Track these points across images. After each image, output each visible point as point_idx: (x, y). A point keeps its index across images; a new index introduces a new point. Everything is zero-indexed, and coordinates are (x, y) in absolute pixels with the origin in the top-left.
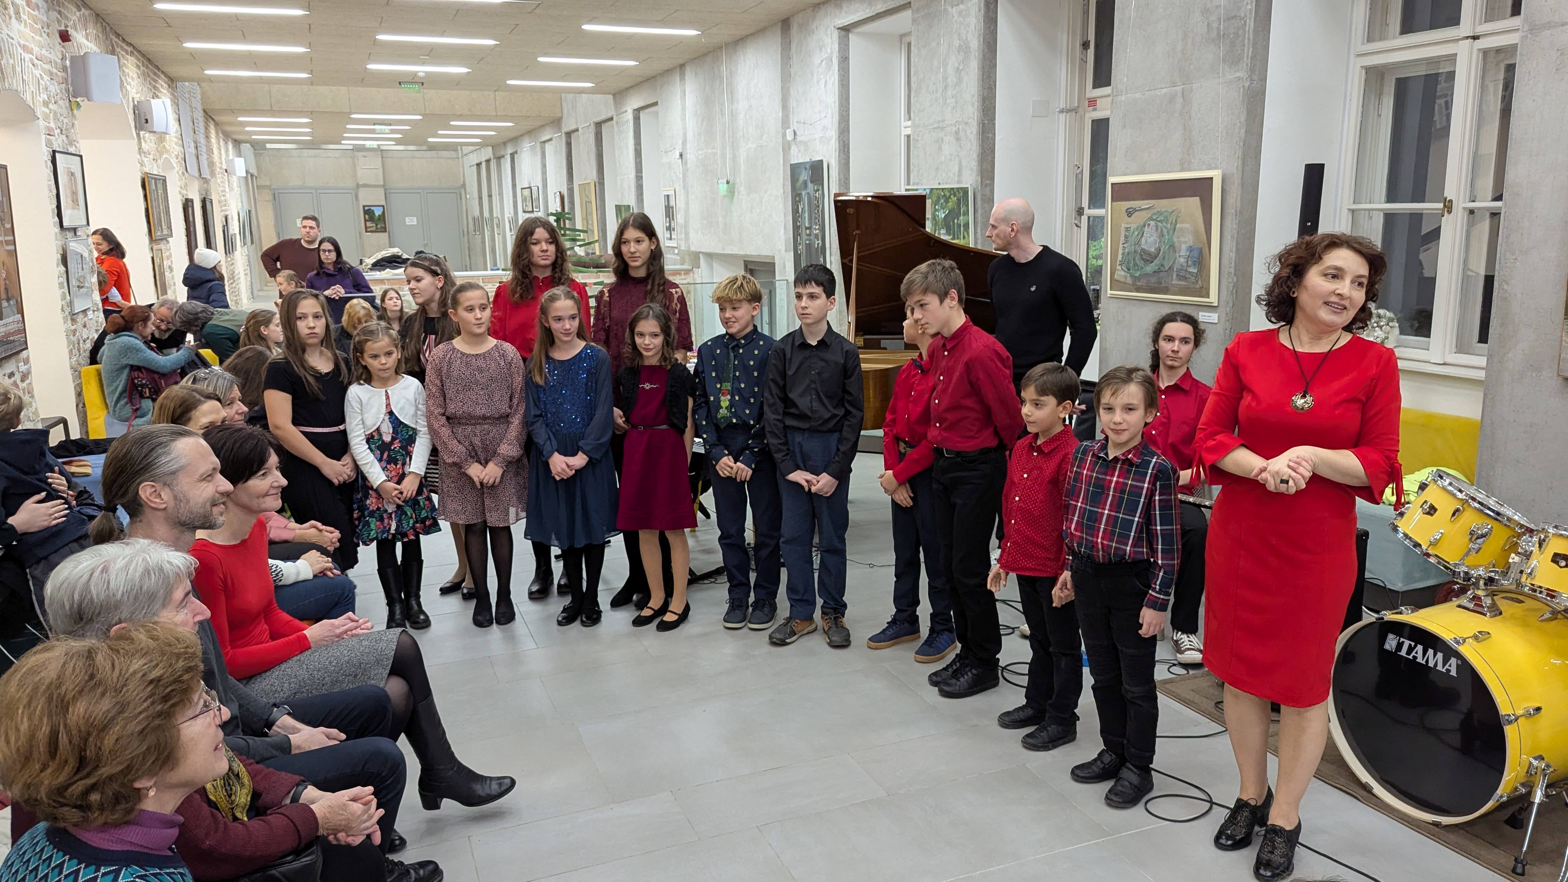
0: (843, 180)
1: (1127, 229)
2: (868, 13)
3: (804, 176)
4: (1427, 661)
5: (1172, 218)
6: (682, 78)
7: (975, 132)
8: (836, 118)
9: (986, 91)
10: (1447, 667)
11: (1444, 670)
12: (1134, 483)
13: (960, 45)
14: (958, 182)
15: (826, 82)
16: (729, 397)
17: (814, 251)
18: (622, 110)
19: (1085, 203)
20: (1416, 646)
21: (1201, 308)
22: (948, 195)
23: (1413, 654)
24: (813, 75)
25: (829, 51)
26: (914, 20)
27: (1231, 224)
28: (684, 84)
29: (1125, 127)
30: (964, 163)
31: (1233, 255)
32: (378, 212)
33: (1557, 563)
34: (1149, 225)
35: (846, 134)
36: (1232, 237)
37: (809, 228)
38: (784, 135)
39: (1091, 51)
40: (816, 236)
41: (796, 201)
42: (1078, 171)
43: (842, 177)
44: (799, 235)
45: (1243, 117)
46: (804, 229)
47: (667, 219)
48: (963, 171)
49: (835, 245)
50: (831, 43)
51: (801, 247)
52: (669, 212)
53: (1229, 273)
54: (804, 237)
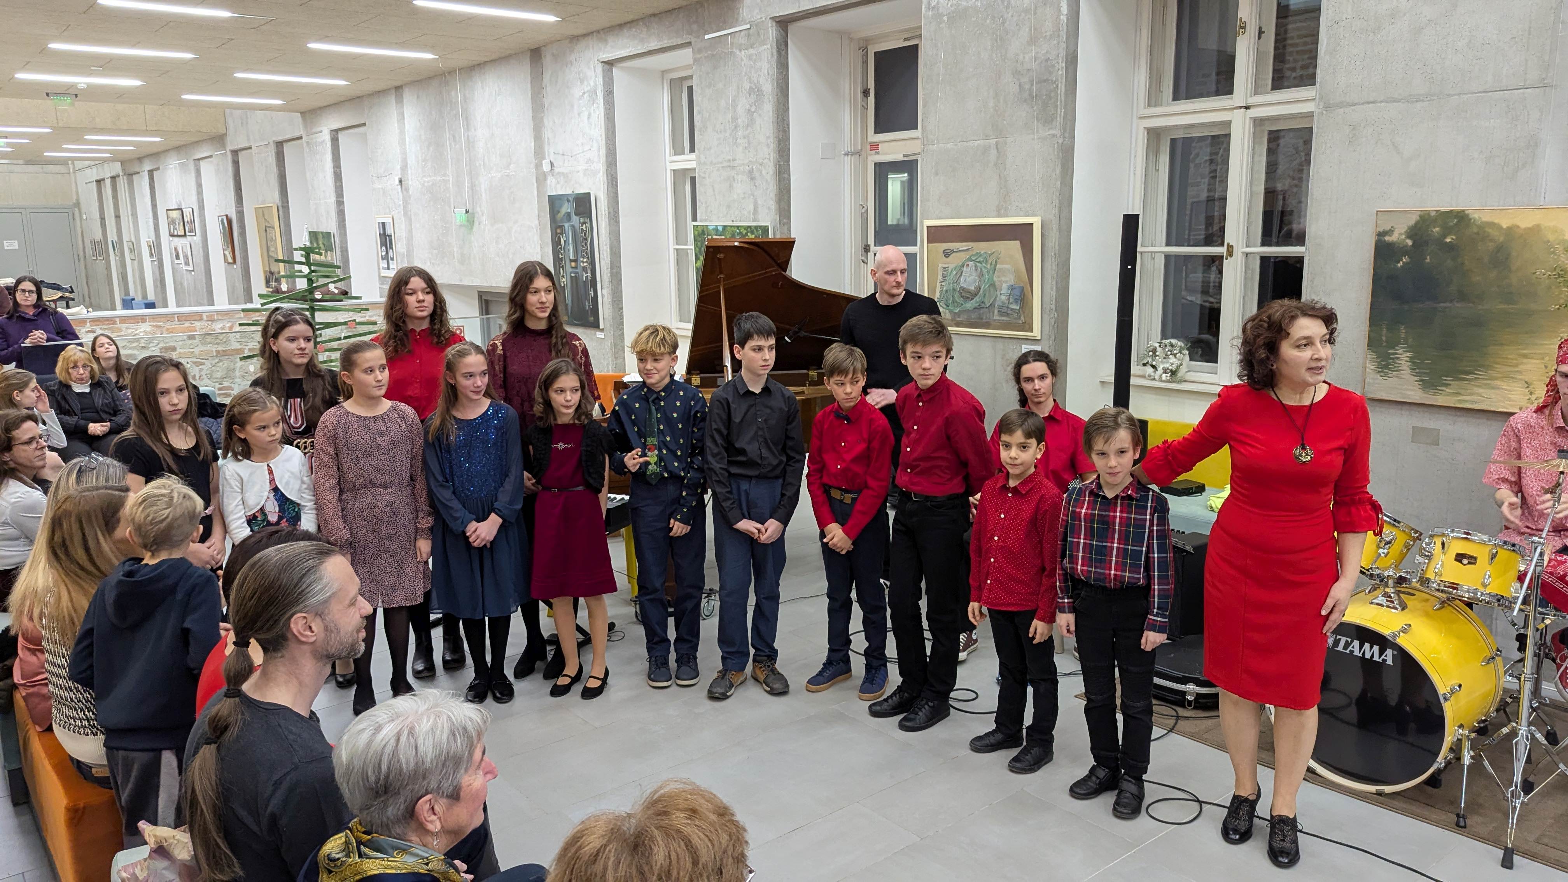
0: (612, 213)
1: (945, 269)
2: (639, 49)
3: (566, 208)
4: (1364, 654)
5: (992, 259)
6: (399, 100)
7: (771, 173)
8: (603, 152)
9: (781, 134)
10: (1383, 657)
11: (1380, 660)
12: (1137, 516)
13: (751, 87)
14: (754, 221)
15: (589, 115)
16: (656, 452)
17: (581, 284)
18: (314, 130)
19: (871, 241)
20: (1352, 642)
21: (1023, 341)
22: (744, 232)
23: (1350, 648)
24: (572, 106)
25: (592, 84)
26: (695, 60)
27: (1051, 266)
28: (402, 107)
29: (937, 174)
30: (760, 202)
31: (1054, 293)
33: (1461, 562)
34: (968, 265)
35: (613, 167)
36: (1053, 277)
37: (575, 261)
38: (539, 166)
39: (871, 99)
40: (584, 269)
41: (557, 233)
42: (863, 211)
43: (611, 210)
44: (563, 267)
45: (1058, 170)
46: (568, 262)
47: (384, 248)
48: (760, 210)
49: (607, 277)
50: (594, 77)
51: (564, 280)
52: (386, 240)
53: (1051, 309)
54: (569, 270)
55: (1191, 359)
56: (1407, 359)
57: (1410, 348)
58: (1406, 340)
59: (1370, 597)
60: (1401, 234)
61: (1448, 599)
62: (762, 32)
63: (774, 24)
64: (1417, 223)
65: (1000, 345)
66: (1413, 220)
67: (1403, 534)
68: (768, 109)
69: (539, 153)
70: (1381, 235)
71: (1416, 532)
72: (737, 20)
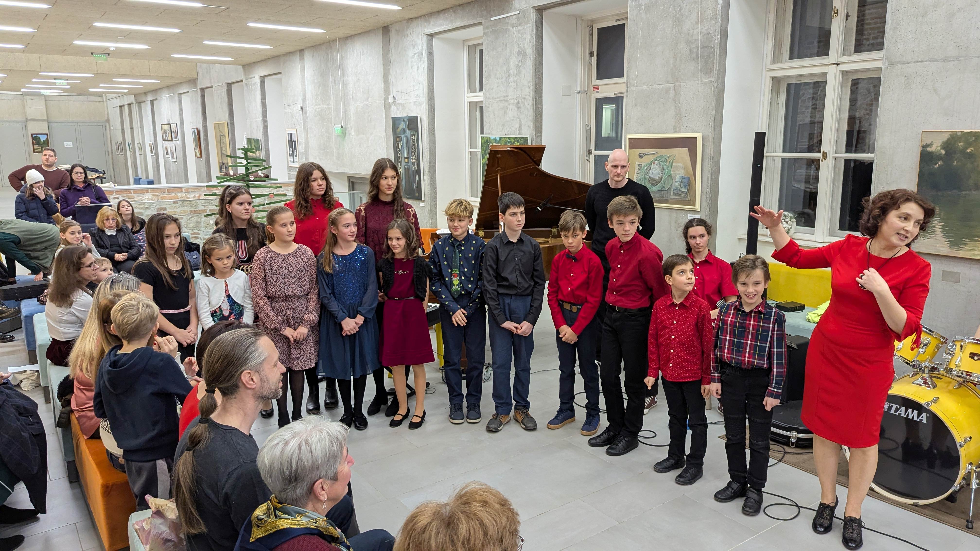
0: (431, 129)
1: (639, 165)
2: (450, 27)
3: (403, 125)
4: (908, 416)
5: (670, 160)
6: (302, 58)
7: (531, 104)
8: (426, 90)
9: (537, 80)
10: (920, 418)
11: (918, 420)
12: (764, 325)
13: (519, 51)
14: (519, 134)
15: (418, 68)
16: (458, 278)
17: (411, 173)
18: (250, 76)
19: (593, 147)
20: (900, 408)
21: (689, 212)
22: (513, 141)
23: (899, 412)
24: (408, 62)
25: (420, 48)
26: (484, 33)
27: (708, 164)
28: (304, 63)
29: (636, 105)
30: (523, 122)
31: (709, 182)
32: (43, 138)
33: (973, 358)
34: (654, 163)
35: (432, 100)
36: (709, 172)
37: (408, 158)
38: (386, 99)
39: (595, 58)
40: (413, 163)
41: (396, 141)
42: (588, 128)
43: (430, 127)
44: (400, 162)
45: (714, 104)
46: (403, 159)
47: (291, 149)
48: (523, 127)
49: (427, 169)
50: (421, 44)
51: (401, 170)
52: (292, 144)
53: (707, 192)
54: (404, 164)
55: (797, 225)
56: (940, 227)
57: (942, 220)
58: (939, 214)
59: (912, 380)
60: (937, 147)
61: (964, 382)
62: (526, 16)
63: (534, 11)
64: (948, 139)
65: (674, 214)
66: (945, 137)
67: (935, 340)
68: (529, 64)
69: (387, 91)
70: (924, 147)
71: (944, 338)
72: (511, 8)
